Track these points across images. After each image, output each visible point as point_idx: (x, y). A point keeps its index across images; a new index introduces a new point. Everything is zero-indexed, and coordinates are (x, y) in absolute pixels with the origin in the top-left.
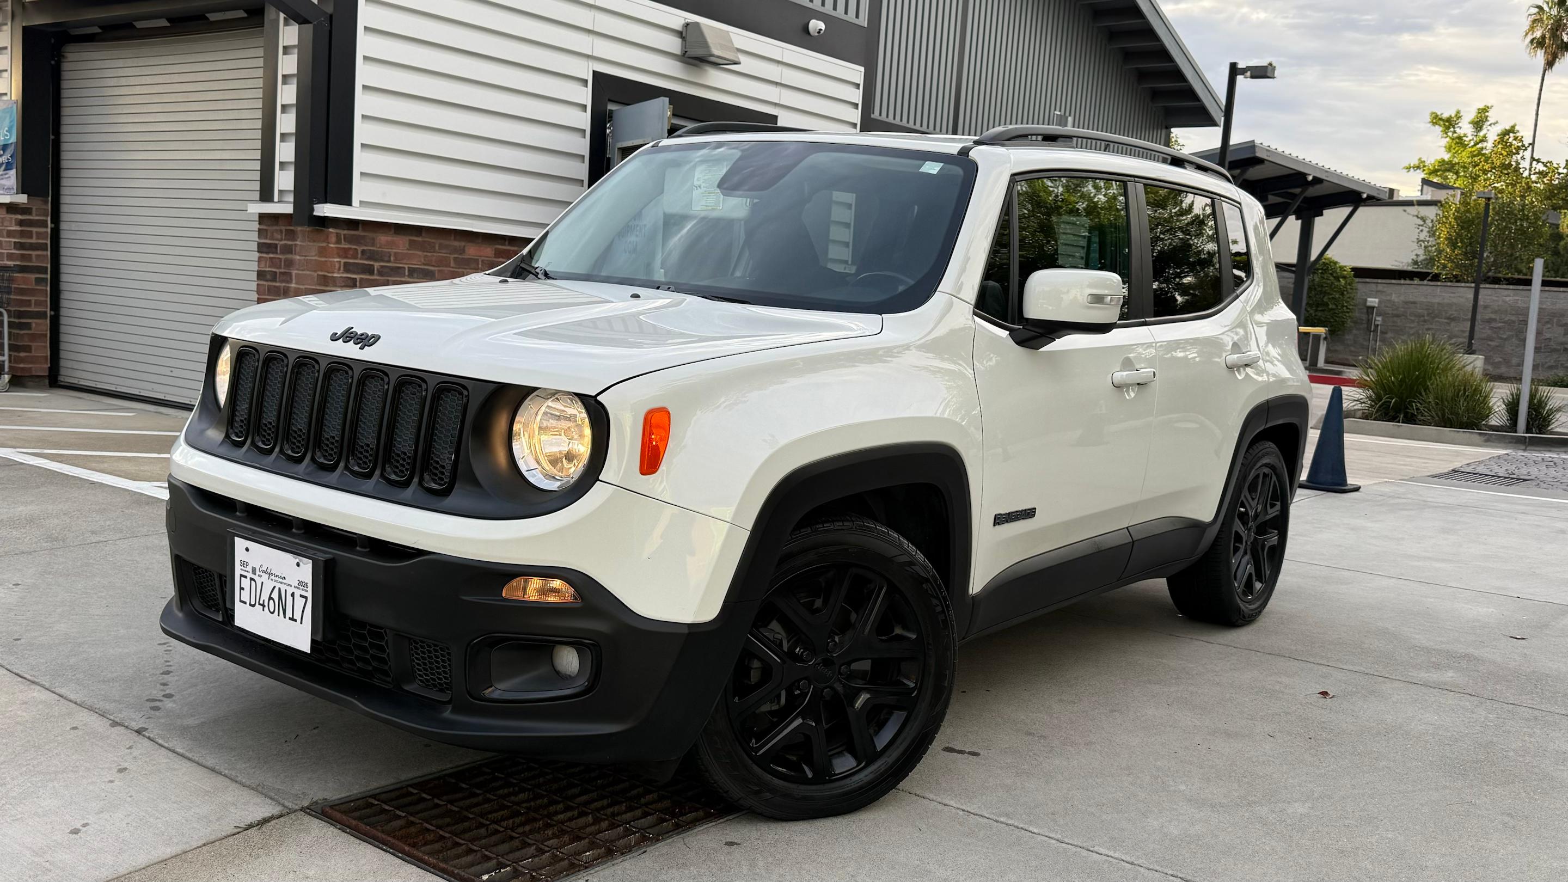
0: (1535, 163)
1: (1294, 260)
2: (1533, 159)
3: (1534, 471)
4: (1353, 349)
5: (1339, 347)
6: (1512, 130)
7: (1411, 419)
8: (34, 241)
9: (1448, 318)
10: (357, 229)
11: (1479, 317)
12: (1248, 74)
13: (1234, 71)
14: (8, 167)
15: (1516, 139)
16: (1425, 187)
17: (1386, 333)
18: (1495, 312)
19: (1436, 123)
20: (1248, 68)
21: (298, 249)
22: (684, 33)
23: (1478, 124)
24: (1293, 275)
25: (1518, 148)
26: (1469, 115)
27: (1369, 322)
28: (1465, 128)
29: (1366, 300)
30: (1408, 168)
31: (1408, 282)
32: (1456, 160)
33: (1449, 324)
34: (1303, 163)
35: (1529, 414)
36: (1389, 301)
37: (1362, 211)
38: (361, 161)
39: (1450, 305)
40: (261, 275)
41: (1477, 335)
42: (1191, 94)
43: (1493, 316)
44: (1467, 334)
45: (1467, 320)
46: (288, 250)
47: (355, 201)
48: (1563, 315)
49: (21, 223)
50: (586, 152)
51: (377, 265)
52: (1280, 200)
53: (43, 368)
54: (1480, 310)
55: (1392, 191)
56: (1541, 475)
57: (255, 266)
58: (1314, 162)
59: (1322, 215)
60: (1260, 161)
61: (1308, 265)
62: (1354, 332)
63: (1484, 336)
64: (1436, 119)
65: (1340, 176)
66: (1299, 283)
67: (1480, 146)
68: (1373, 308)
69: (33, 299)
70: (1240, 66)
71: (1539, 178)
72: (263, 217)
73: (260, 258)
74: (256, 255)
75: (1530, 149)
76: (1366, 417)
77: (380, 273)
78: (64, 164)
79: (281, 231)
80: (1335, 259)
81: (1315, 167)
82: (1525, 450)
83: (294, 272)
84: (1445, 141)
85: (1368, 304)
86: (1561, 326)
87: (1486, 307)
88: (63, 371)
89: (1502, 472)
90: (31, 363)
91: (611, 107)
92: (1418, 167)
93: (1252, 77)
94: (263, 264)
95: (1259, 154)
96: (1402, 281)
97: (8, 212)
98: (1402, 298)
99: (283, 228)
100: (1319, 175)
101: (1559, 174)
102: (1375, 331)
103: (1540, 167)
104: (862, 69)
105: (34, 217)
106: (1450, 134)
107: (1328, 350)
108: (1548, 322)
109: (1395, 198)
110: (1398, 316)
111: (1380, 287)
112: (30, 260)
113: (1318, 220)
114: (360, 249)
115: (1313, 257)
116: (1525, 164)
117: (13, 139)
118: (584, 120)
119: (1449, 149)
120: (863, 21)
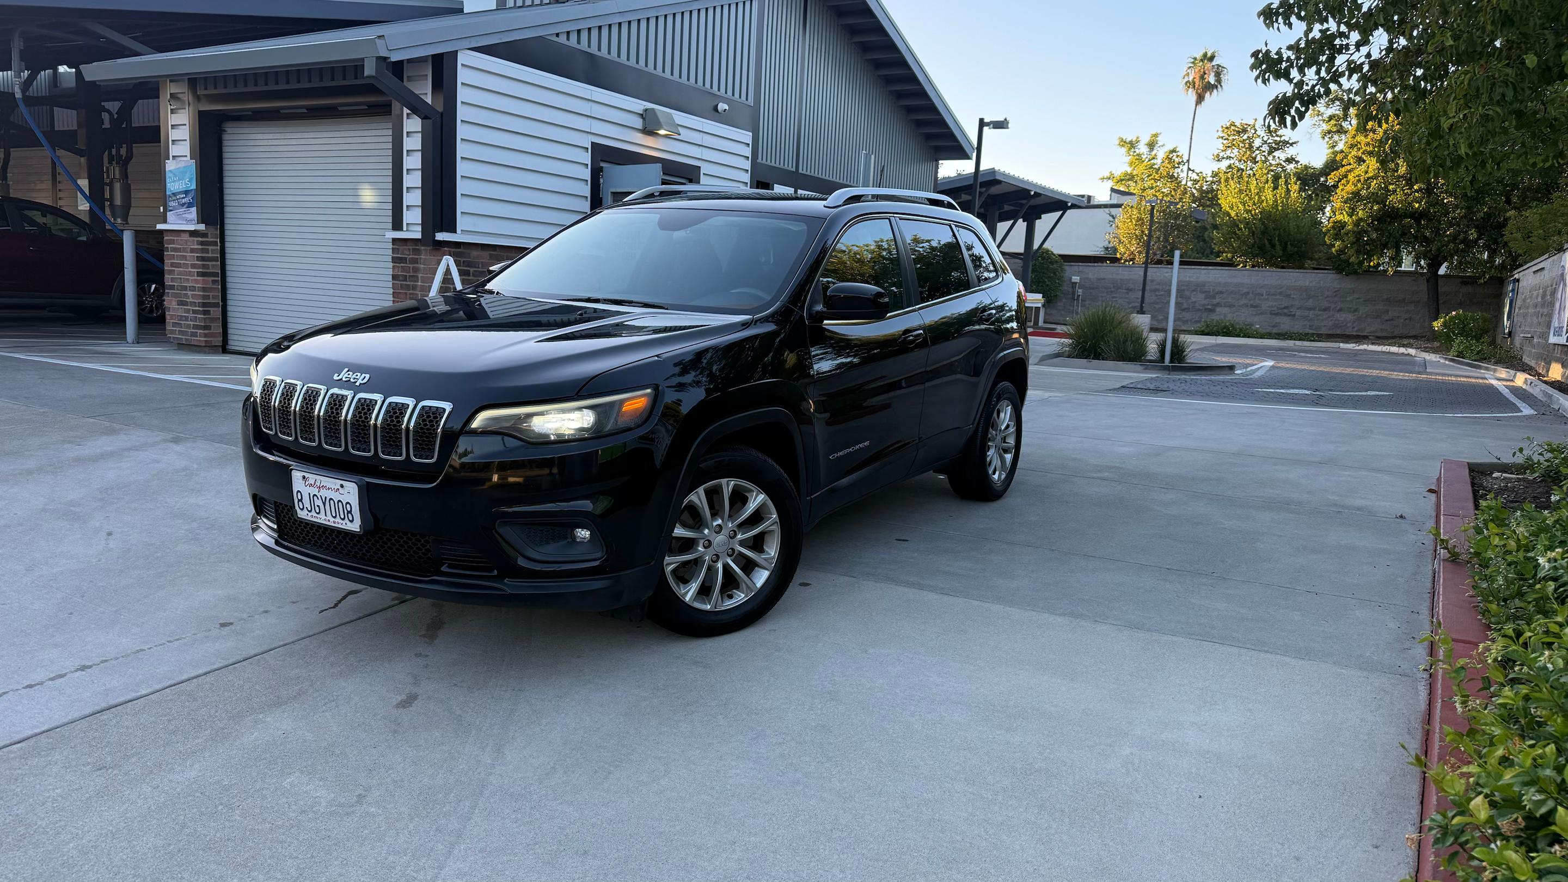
0: (1190, 172)
1: (1021, 249)
2: (1189, 169)
3: (1172, 386)
4: (1063, 312)
5: (1054, 312)
6: (1173, 151)
7: (1097, 357)
8: (210, 255)
9: (1128, 289)
10: (460, 248)
11: (1148, 288)
12: (992, 126)
13: (982, 124)
14: (190, 205)
15: (1177, 156)
16: (1113, 194)
17: (1085, 301)
18: (1159, 284)
19: (1123, 146)
20: (991, 122)
21: (422, 261)
22: (644, 115)
23: (1151, 145)
24: (1020, 261)
25: (1179, 163)
26: (1145, 139)
27: (1074, 293)
28: (1142, 149)
29: (1071, 279)
30: (1103, 179)
31: (1100, 264)
32: (1135, 173)
33: (1128, 293)
34: (1028, 182)
35: (1172, 351)
36: (1087, 278)
37: (1069, 212)
38: (462, 205)
39: (1128, 280)
40: (394, 277)
41: (1146, 300)
42: (952, 136)
43: (1157, 287)
44: (1140, 300)
45: (1138, 290)
46: (415, 261)
47: (459, 231)
48: (1204, 286)
49: (202, 243)
50: (588, 194)
51: (472, 270)
52: (1012, 208)
53: (218, 341)
54: (1148, 282)
55: (1089, 197)
56: (1176, 388)
57: (390, 272)
58: (1035, 182)
59: (1040, 218)
60: (999, 182)
61: (1032, 253)
62: (1064, 300)
63: (1152, 301)
64: (1123, 143)
65: (1052, 191)
66: (1025, 267)
67: (1152, 161)
68: (1076, 283)
69: (211, 294)
70: (986, 121)
71: (1193, 184)
72: (395, 241)
73: (393, 266)
74: (391, 265)
75: (1187, 164)
76: (1069, 357)
77: (474, 275)
78: (226, 203)
79: (409, 249)
80: (1049, 248)
81: (1035, 185)
82: (1169, 374)
83: (420, 275)
84: (1128, 159)
85: (1073, 281)
86: (1203, 293)
87: (1152, 281)
88: (230, 342)
89: (1152, 387)
90: (211, 337)
91: (602, 164)
92: (1109, 179)
93: (994, 128)
94: (396, 270)
95: (998, 178)
96: (1096, 264)
97: (190, 236)
98: (1096, 276)
99: (411, 247)
100: (1038, 191)
101: (1207, 182)
102: (1078, 299)
103: (1194, 176)
104: (751, 134)
105: (210, 239)
106: (1132, 153)
107: (1046, 314)
108: (1194, 291)
109: (1092, 203)
110: (1093, 289)
111: (1081, 268)
112: (208, 268)
113: (1037, 221)
114: (462, 260)
115: (1036, 246)
116: (1183, 175)
117: (194, 187)
118: (587, 174)
119: (1131, 164)
120: (751, 101)
